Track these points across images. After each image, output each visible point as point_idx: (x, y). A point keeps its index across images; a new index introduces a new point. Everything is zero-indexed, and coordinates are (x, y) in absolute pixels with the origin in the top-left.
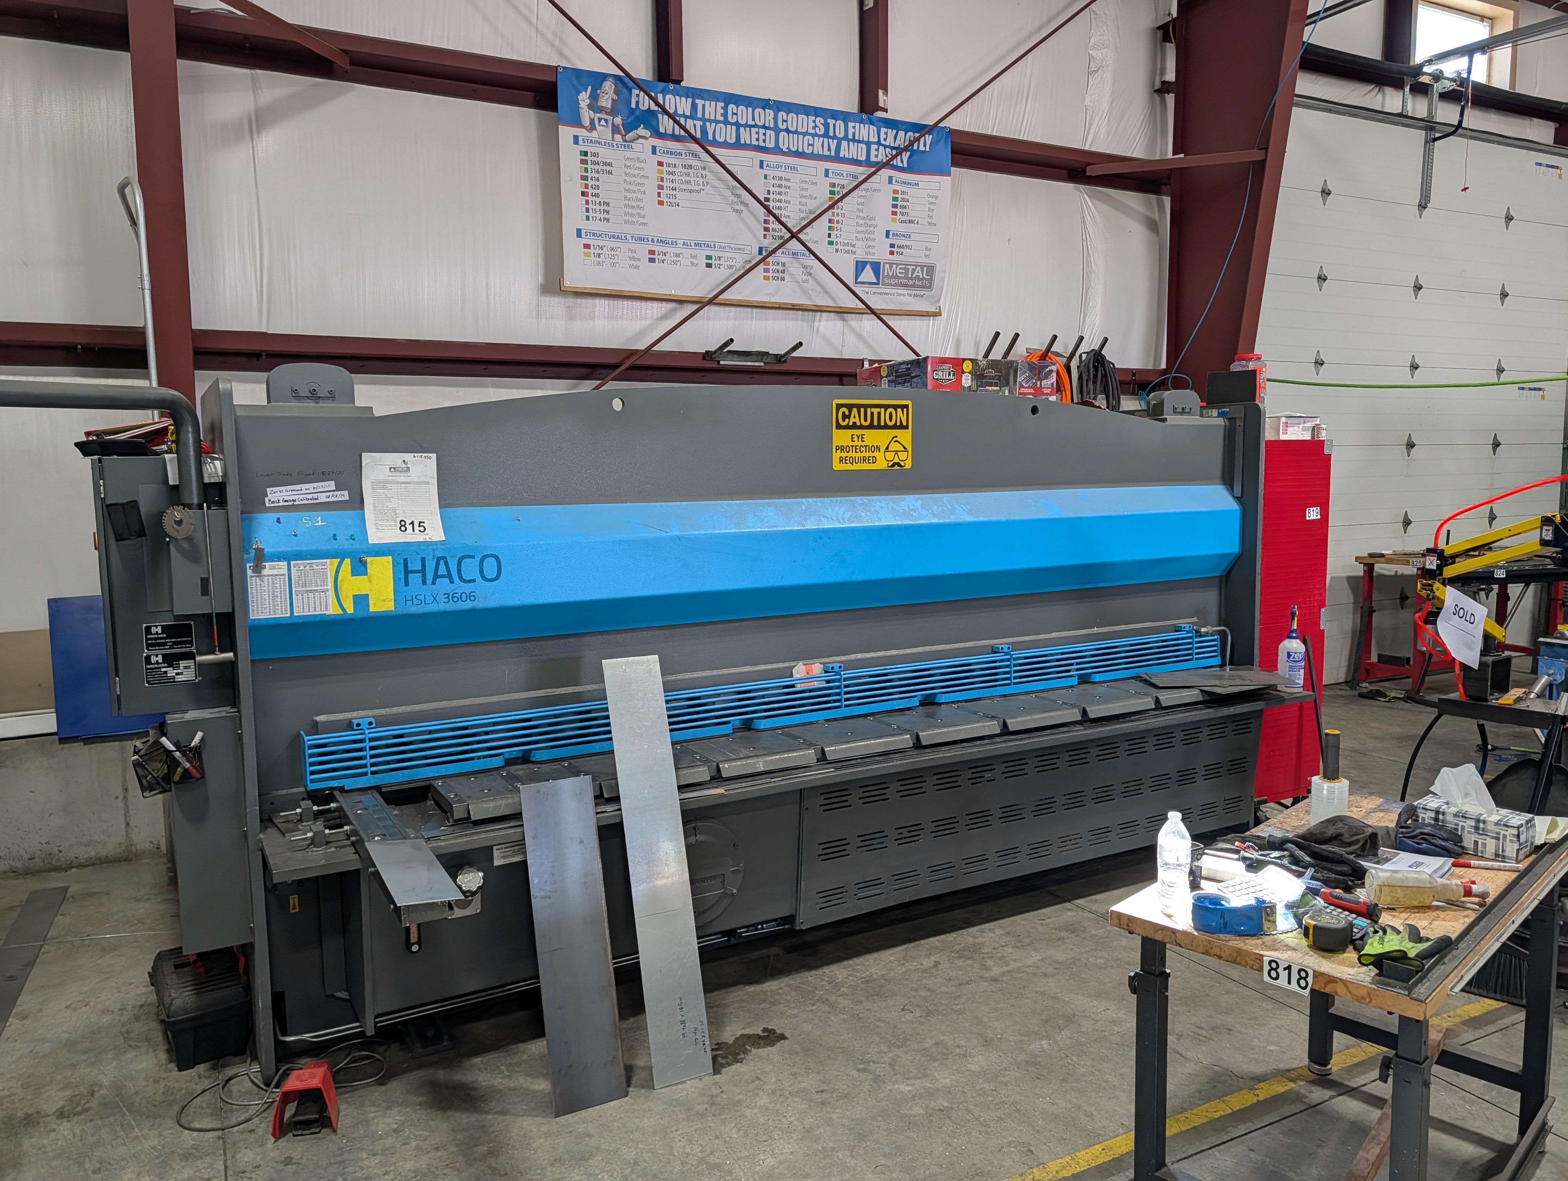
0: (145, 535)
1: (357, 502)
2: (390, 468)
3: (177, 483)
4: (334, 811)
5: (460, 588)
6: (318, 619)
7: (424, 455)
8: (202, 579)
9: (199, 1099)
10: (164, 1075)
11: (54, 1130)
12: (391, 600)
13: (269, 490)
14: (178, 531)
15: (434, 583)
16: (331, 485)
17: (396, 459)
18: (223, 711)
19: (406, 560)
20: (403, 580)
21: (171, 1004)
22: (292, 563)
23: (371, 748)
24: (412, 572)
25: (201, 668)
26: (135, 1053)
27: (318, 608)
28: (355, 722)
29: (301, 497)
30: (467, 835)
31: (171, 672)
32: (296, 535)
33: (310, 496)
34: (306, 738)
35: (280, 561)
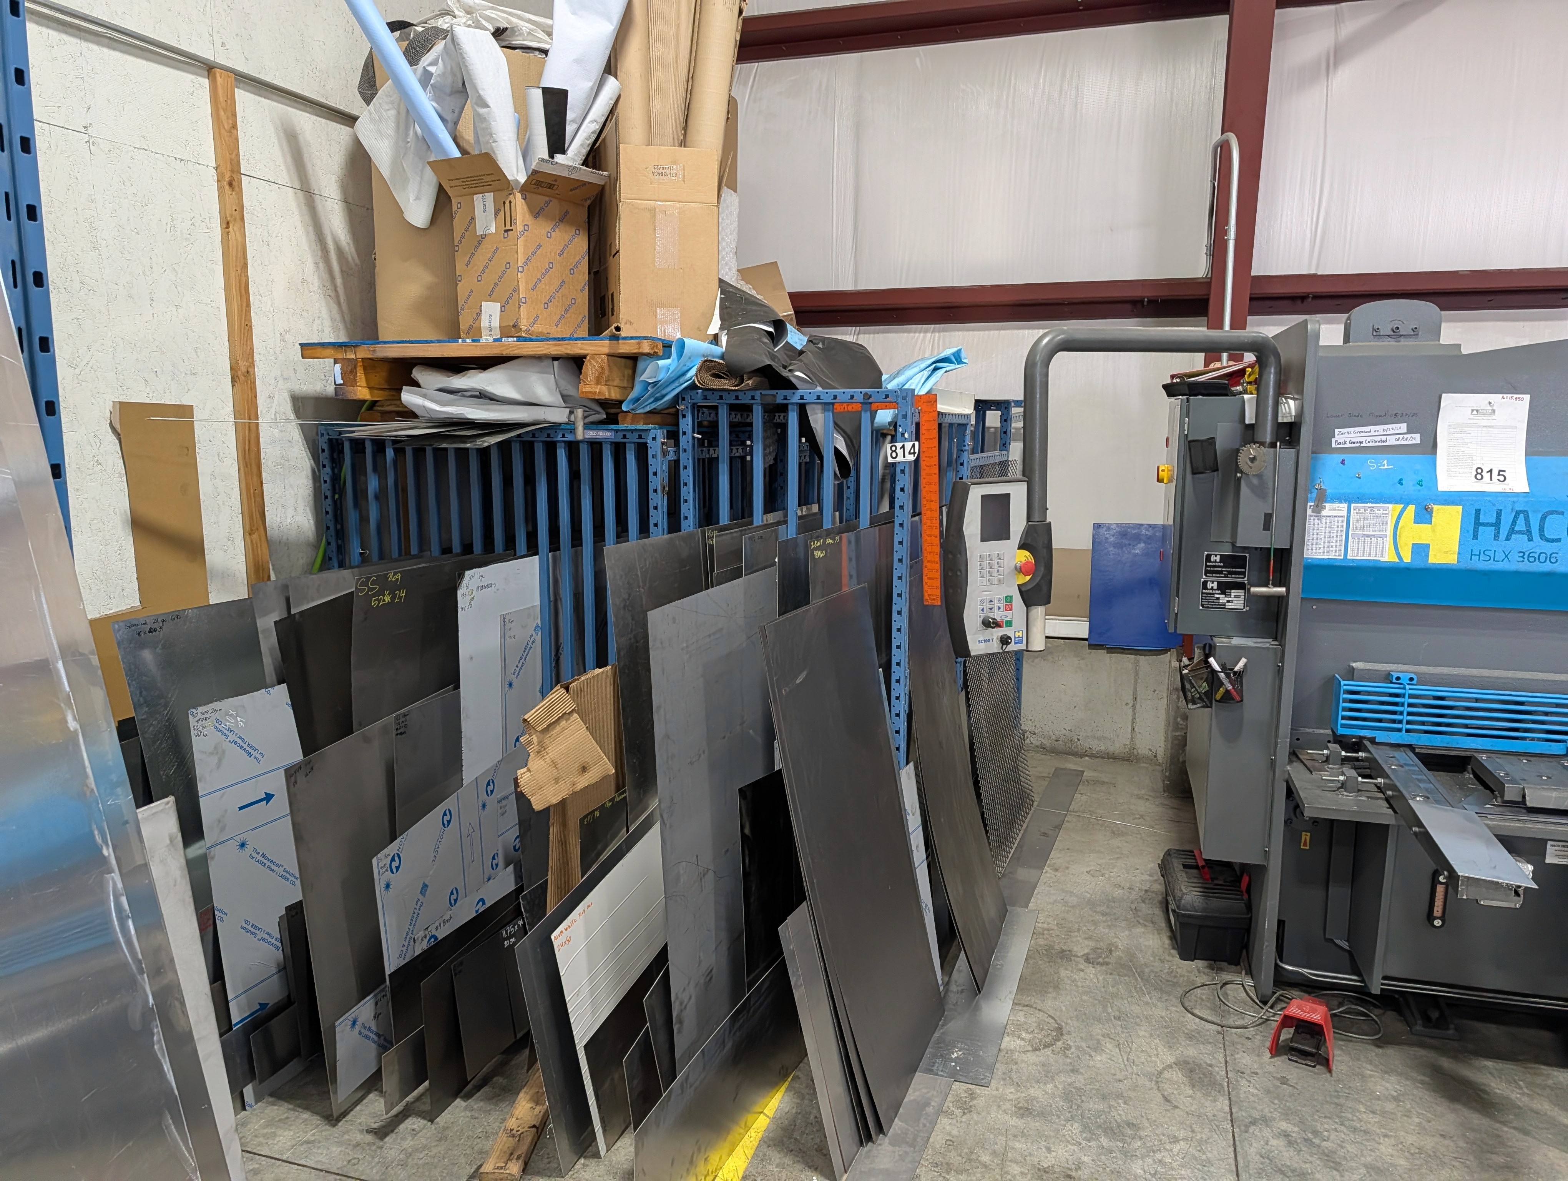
0: (1217, 470)
1: (1430, 446)
2: (1473, 411)
3: (1253, 422)
4: (1362, 761)
5: (1539, 546)
6: (1371, 564)
7: (1515, 396)
8: (1266, 514)
9: (1199, 991)
10: (1168, 958)
11: (1083, 970)
12: (1454, 553)
13: (1337, 431)
14: (1251, 468)
15: (1508, 539)
16: (1403, 427)
17: (1480, 400)
18: (1267, 643)
19: (1478, 511)
20: (1471, 532)
21: (1181, 898)
22: (1353, 505)
23: (1410, 705)
24: (1484, 524)
25: (1251, 599)
26: (1143, 930)
27: (1373, 554)
28: (1395, 675)
29: (1369, 439)
30: (1519, 820)
31: (1223, 599)
32: (1359, 478)
33: (1378, 439)
34: (1343, 683)
35: (1340, 502)
